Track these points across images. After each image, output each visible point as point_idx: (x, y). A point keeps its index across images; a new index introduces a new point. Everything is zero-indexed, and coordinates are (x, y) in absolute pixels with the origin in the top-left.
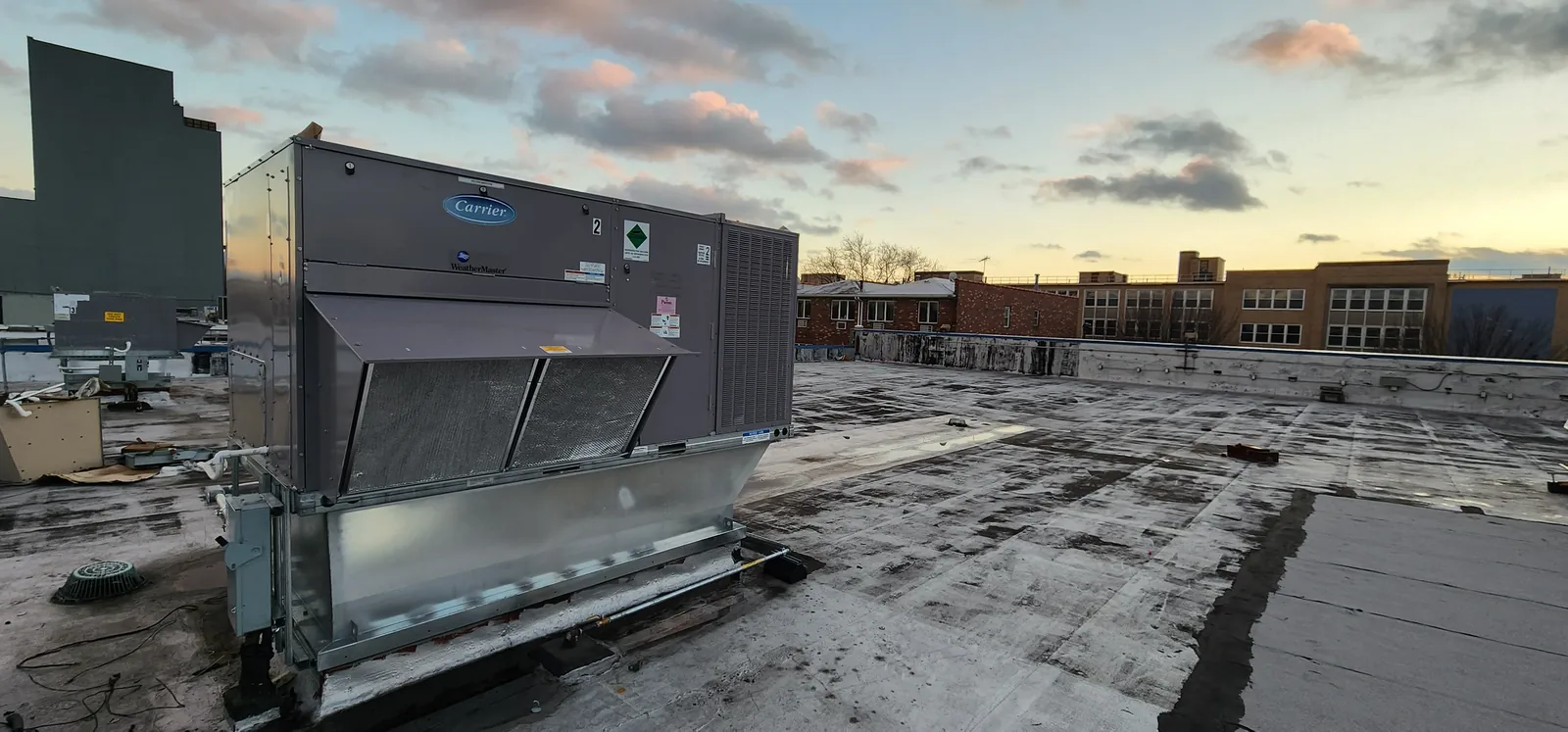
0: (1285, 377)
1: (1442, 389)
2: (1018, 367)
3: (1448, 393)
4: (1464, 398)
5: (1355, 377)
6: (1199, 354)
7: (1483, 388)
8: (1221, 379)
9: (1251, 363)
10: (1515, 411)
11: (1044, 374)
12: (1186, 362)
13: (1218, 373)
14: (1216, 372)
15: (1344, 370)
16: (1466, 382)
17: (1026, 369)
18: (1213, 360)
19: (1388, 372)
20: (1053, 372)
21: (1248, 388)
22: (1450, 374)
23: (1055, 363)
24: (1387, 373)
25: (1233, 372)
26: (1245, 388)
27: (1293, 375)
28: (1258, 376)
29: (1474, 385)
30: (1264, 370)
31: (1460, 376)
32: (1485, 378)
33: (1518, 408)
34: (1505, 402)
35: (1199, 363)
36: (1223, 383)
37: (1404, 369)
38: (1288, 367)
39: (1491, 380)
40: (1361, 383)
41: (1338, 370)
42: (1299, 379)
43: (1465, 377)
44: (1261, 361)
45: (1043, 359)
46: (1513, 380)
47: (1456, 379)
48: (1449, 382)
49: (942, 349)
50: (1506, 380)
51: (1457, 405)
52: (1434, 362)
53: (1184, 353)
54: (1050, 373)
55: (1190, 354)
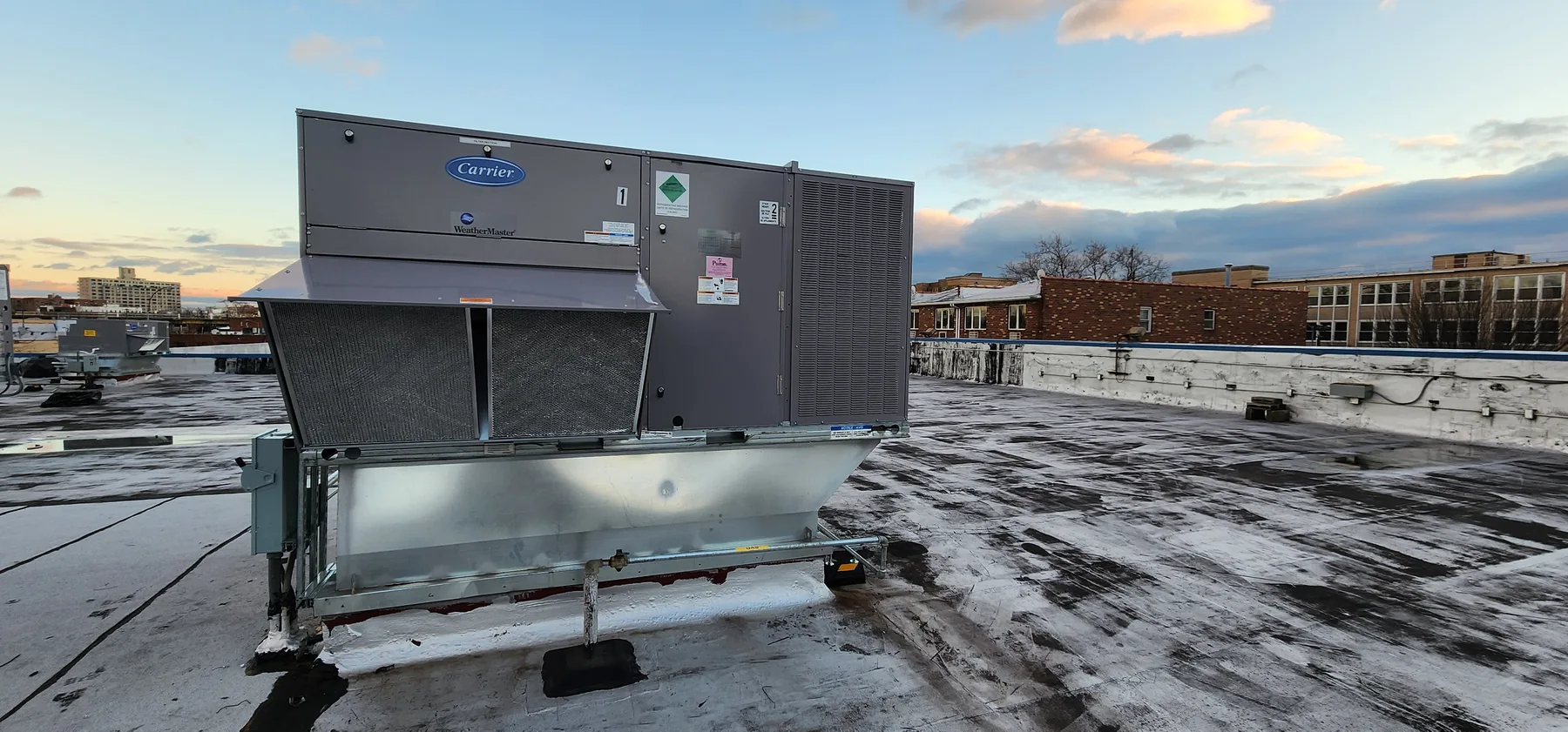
0: (1222, 384)
1: (1425, 402)
2: (975, 376)
3: (1434, 409)
4: (1458, 417)
5: (1305, 384)
6: (1131, 355)
7: (1487, 401)
8: (1154, 386)
9: (1185, 364)
10: (1542, 440)
11: (994, 382)
12: (1117, 366)
13: (1151, 379)
14: (1148, 378)
15: (1291, 373)
16: (1460, 390)
17: (981, 378)
18: (1143, 362)
19: (1347, 376)
20: (1003, 380)
21: (1182, 400)
22: (1436, 378)
23: (1003, 369)
24: (1345, 377)
25: (1166, 377)
26: (1179, 399)
27: (1231, 381)
28: (1194, 382)
29: (1474, 396)
30: (1199, 374)
31: (1451, 381)
32: (1489, 384)
33: (1546, 436)
34: (1523, 425)
35: (1130, 367)
36: (1156, 392)
37: (1369, 370)
38: (1225, 370)
39: (1499, 387)
40: (1313, 393)
41: (1285, 373)
42: (1238, 387)
43: (1459, 381)
44: (1195, 362)
45: (994, 366)
46: (1535, 386)
47: (1445, 384)
48: (1436, 391)
49: (920, 356)
50: (1523, 387)
51: (1447, 428)
52: (1412, 359)
53: (1114, 354)
54: (1000, 382)
55: (1123, 354)
